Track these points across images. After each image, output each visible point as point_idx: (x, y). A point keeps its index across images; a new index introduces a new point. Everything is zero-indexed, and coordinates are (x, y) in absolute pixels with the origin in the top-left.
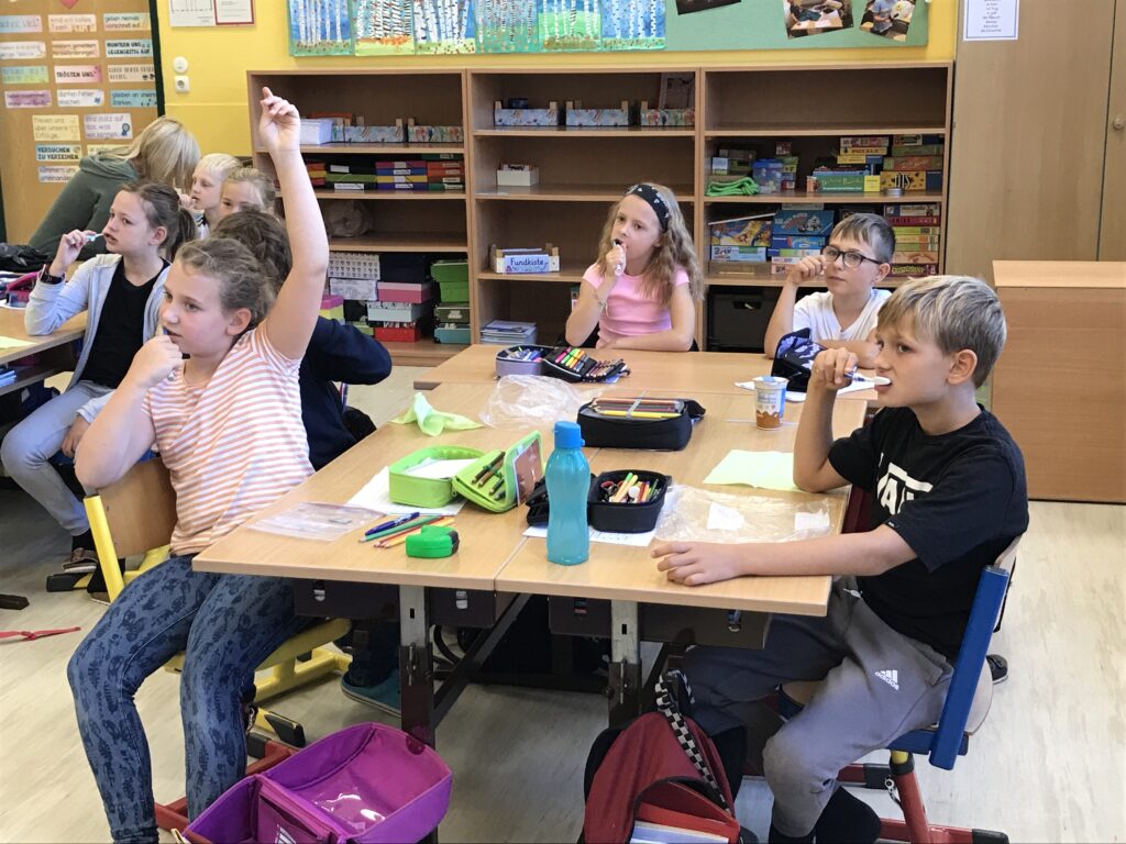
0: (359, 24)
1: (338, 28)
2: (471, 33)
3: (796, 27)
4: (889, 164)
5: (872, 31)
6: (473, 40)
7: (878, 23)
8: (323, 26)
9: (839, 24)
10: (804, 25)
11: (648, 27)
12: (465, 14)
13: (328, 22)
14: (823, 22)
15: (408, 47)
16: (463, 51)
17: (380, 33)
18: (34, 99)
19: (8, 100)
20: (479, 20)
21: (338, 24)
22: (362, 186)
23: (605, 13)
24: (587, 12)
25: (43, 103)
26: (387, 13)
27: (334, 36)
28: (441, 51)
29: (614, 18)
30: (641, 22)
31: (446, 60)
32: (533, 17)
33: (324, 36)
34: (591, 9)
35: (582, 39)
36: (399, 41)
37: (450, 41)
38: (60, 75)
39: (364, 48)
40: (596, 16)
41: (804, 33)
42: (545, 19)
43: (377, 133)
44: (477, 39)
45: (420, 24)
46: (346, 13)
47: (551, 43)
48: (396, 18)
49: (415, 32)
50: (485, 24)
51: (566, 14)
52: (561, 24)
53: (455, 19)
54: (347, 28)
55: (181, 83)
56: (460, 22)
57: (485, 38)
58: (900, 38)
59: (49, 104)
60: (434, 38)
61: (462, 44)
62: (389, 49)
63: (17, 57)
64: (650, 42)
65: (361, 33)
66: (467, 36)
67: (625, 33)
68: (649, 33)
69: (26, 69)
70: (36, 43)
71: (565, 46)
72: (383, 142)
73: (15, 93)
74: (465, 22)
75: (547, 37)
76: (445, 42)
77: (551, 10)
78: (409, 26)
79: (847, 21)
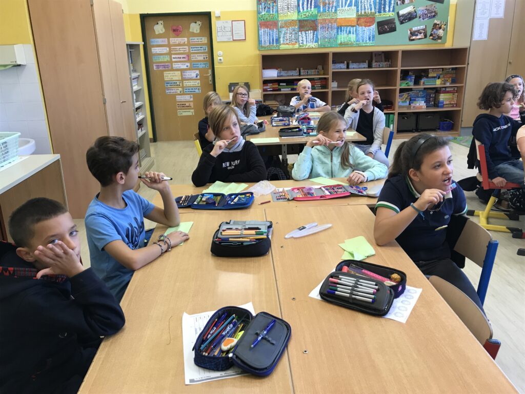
0: (281, 39)
1: (275, 41)
2: (317, 41)
3: (412, 38)
4: (441, 76)
5: (432, 39)
6: (317, 43)
7: (434, 37)
8: (270, 40)
9: (423, 37)
10: (414, 37)
11: (369, 39)
12: (315, 35)
13: (271, 39)
14: (419, 37)
15: (297, 46)
16: (314, 47)
17: (288, 42)
18: (164, 66)
19: (155, 67)
20: (319, 37)
21: (275, 39)
22: (290, 89)
23: (357, 35)
24: (352, 34)
25: (168, 67)
26: (290, 36)
27: (273, 43)
28: (307, 47)
29: (360, 36)
30: (368, 37)
31: (309, 50)
32: (336, 36)
33: (270, 43)
34: (353, 34)
35: (350, 43)
36: (294, 44)
37: (310, 44)
38: (174, 58)
39: (282, 47)
40: (355, 35)
41: (413, 40)
42: (339, 37)
43: (290, 73)
44: (318, 43)
45: (300, 39)
46: (277, 36)
47: (341, 44)
48: (293, 37)
49: (299, 41)
50: (321, 38)
51: (345, 35)
52: (344, 38)
53: (312, 37)
54: (278, 40)
55: (220, 60)
56: (313, 38)
57: (321, 43)
58: (439, 41)
59: (170, 68)
60: (305, 43)
61: (314, 45)
62: (291, 47)
63: (158, 52)
64: (370, 43)
65: (282, 42)
66: (315, 42)
67: (363, 41)
68: (370, 40)
69: (162, 56)
70: (165, 48)
71: (345, 44)
72: (292, 76)
73: (158, 64)
74: (315, 38)
75: (340, 42)
76: (308, 44)
77: (341, 34)
78: (297, 39)
79: (425, 36)
